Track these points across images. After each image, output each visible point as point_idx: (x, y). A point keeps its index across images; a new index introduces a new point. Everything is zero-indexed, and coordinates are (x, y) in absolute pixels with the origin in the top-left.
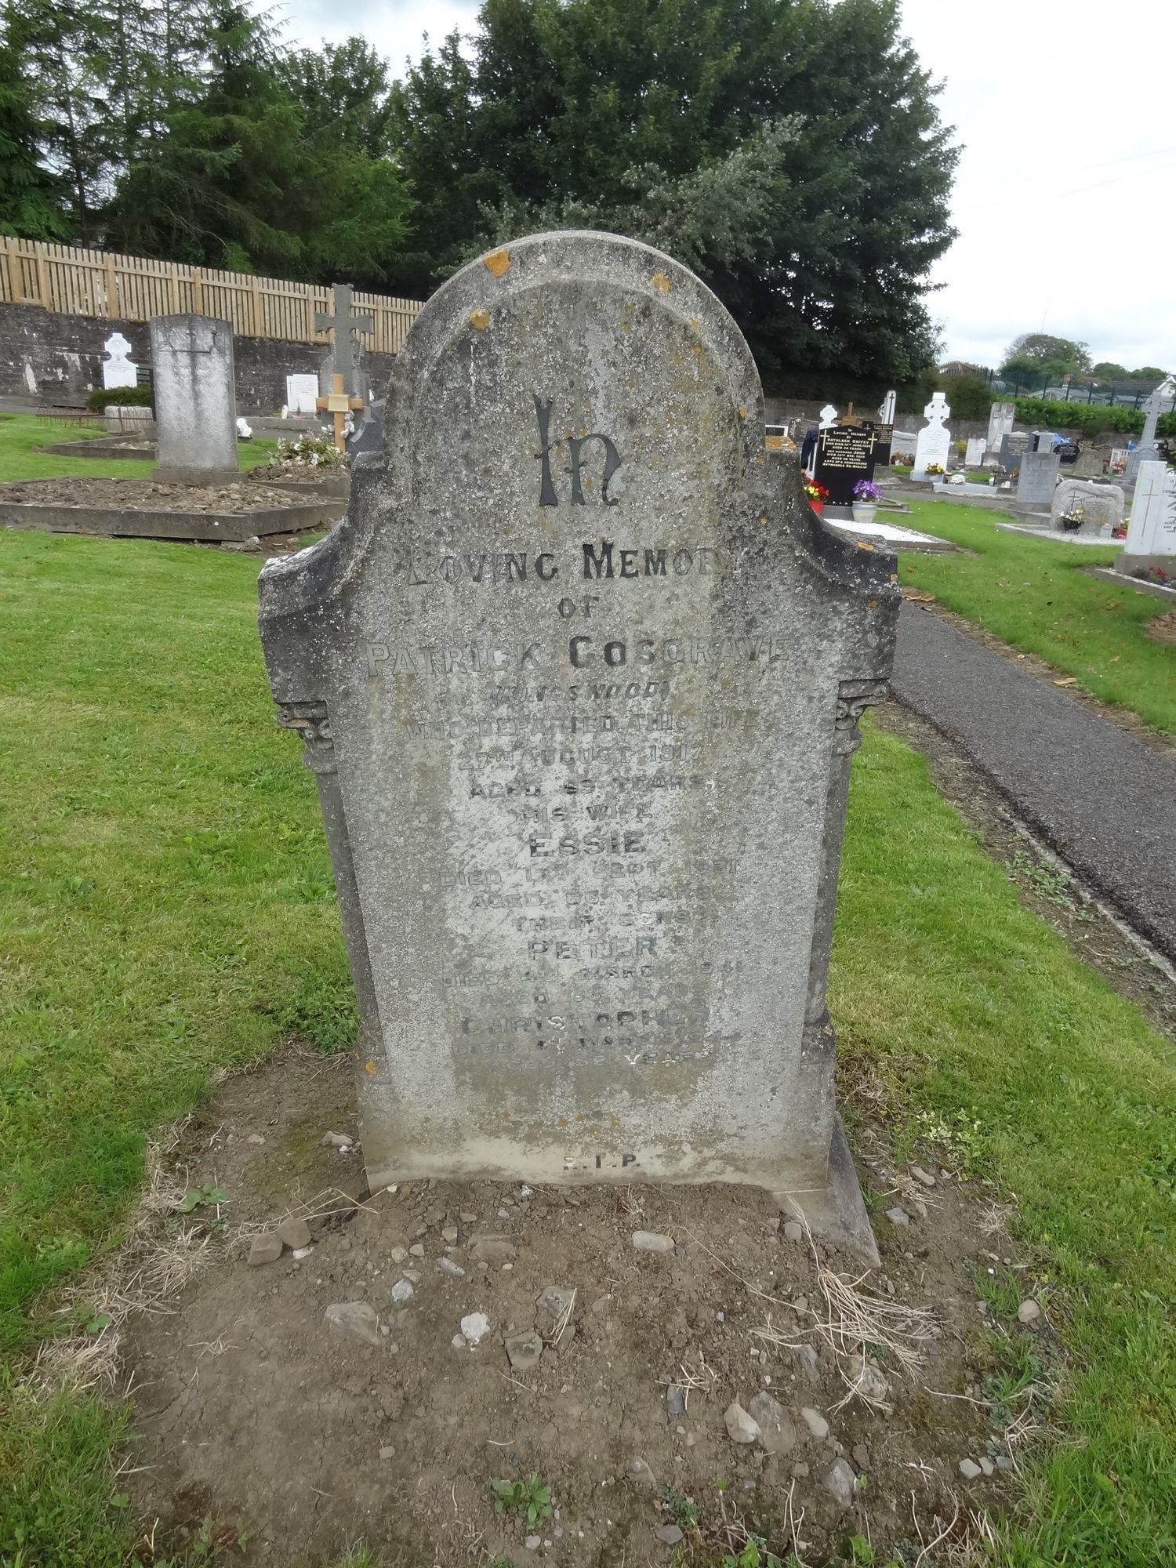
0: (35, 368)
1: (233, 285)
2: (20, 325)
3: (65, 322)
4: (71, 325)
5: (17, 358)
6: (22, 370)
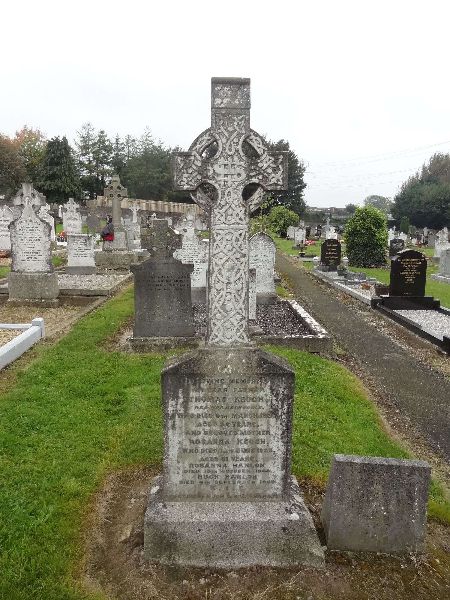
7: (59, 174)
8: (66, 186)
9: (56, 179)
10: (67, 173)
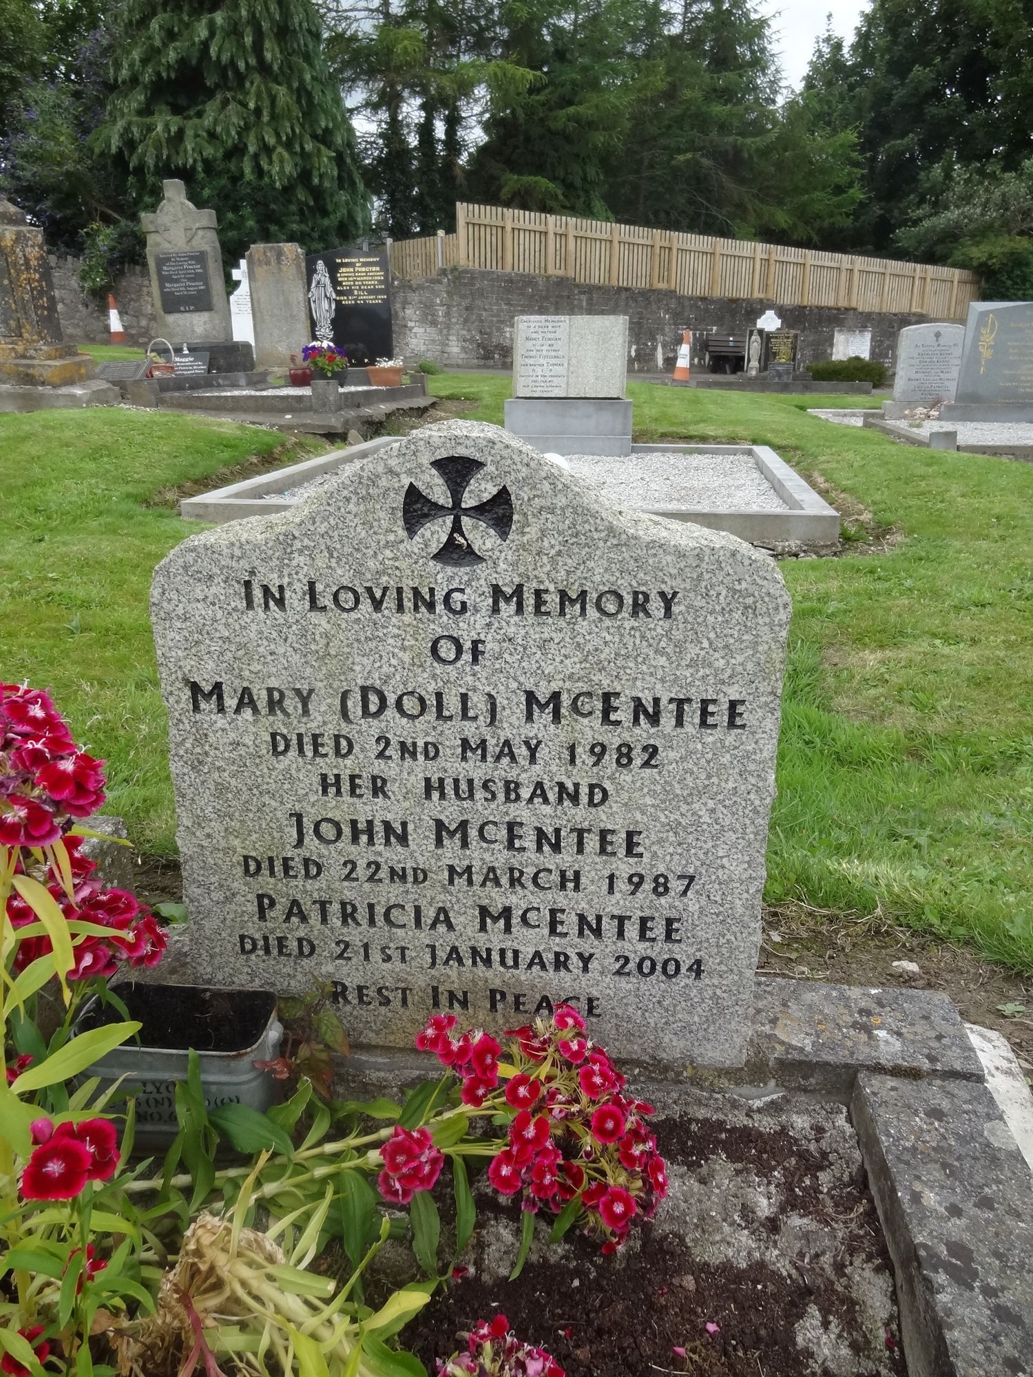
0: (664, 346)
1: (792, 259)
2: (659, 308)
3: (687, 303)
4: (691, 306)
5: (653, 339)
6: (655, 349)
7: (225, 58)
8: (271, 140)
9: (210, 94)
10: (271, 52)
